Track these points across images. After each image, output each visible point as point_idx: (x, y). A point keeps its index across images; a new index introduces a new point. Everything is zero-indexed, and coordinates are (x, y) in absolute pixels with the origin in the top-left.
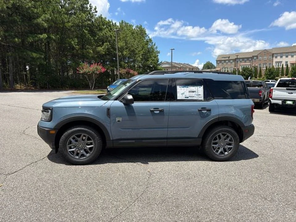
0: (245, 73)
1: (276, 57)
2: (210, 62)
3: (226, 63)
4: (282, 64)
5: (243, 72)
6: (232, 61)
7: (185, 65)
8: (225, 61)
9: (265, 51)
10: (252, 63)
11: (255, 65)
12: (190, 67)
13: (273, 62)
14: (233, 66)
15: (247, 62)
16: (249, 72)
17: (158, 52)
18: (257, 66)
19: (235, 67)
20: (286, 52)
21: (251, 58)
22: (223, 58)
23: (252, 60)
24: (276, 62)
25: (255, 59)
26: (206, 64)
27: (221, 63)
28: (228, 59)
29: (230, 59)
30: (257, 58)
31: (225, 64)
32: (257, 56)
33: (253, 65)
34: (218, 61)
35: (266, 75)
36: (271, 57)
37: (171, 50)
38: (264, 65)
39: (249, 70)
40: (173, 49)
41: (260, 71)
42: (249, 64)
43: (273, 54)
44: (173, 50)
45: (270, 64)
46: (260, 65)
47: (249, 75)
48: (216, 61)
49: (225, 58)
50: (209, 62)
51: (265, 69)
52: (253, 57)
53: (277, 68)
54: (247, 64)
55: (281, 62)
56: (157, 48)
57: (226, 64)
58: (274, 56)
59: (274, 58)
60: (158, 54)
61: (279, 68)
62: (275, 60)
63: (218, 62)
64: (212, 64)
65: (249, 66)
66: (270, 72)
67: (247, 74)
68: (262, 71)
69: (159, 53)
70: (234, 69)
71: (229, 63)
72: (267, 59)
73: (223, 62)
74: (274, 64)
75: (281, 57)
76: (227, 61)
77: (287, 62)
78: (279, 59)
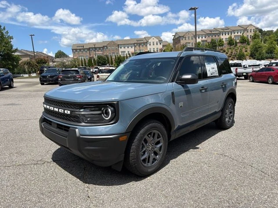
0: (100, 61)
1: (121, 48)
2: (62, 51)
3: (78, 52)
4: (126, 53)
5: (99, 60)
6: (86, 50)
7: (38, 54)
8: (80, 50)
9: (112, 42)
10: (104, 52)
11: (106, 54)
12: (44, 55)
13: (119, 51)
14: (88, 54)
15: (99, 51)
16: (103, 60)
17: (11, 37)
18: (108, 55)
19: (90, 55)
20: (128, 43)
21: (102, 47)
22: (78, 47)
23: (103, 49)
24: (122, 52)
25: (106, 49)
26: (57, 52)
27: (77, 51)
28: (82, 48)
29: (84, 48)
30: (107, 48)
31: (80, 52)
32: (107, 46)
33: (105, 54)
34: (74, 49)
35: (117, 62)
36: (117, 47)
37: (31, 36)
38: (113, 54)
39: (103, 58)
40: (32, 34)
41: (112, 59)
42: (101, 53)
43: (118, 45)
44: (32, 36)
45: (117, 53)
46: (110, 53)
47: (103, 62)
48: (72, 50)
49: (80, 47)
50: (60, 51)
51: (115, 57)
52: (104, 47)
53: (123, 57)
54: (100, 53)
55: (125, 52)
56: (7, 32)
57: (82, 53)
58: (119, 46)
59: (119, 48)
60: (11, 40)
61: (124, 56)
62: (120, 50)
63: (74, 51)
64: (63, 53)
65: (101, 55)
66: (119, 60)
67: (102, 62)
68: (113, 59)
69: (13, 39)
70: (89, 57)
71: (84, 52)
72: (115, 49)
73: (78, 50)
74: (120, 54)
75: (124, 47)
76: (82, 50)
77: (128, 52)
78: (122, 49)
